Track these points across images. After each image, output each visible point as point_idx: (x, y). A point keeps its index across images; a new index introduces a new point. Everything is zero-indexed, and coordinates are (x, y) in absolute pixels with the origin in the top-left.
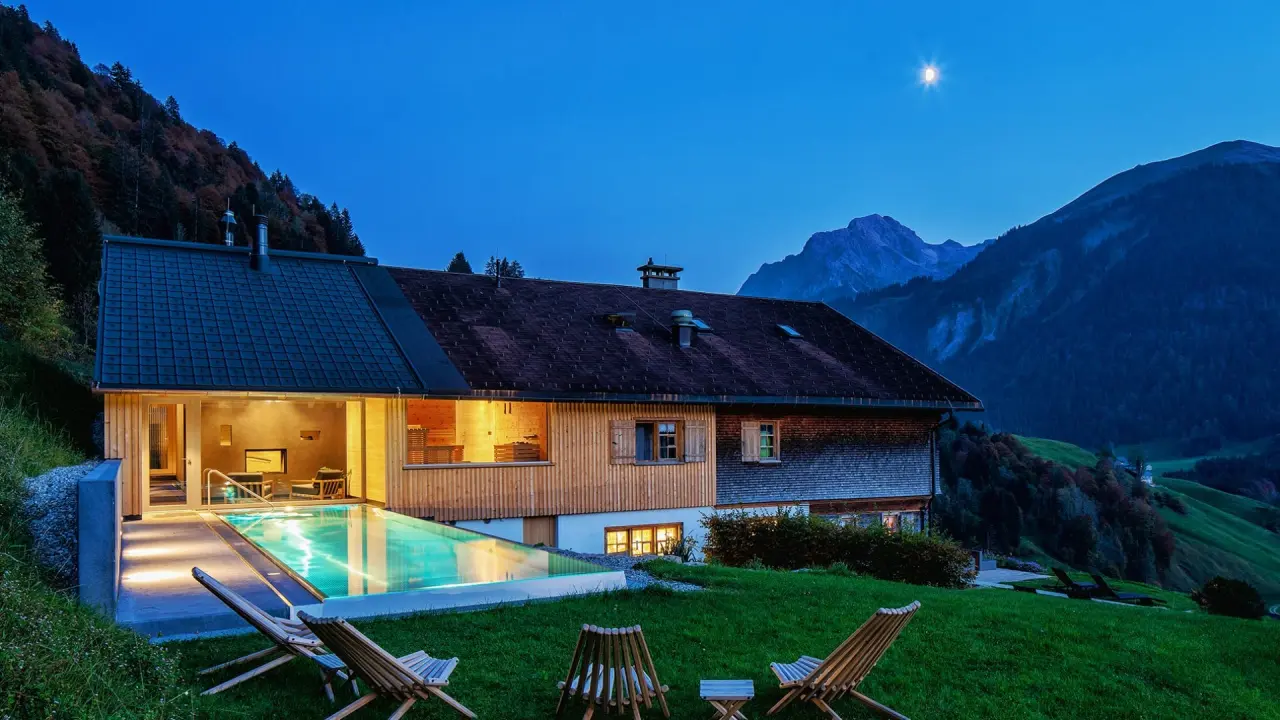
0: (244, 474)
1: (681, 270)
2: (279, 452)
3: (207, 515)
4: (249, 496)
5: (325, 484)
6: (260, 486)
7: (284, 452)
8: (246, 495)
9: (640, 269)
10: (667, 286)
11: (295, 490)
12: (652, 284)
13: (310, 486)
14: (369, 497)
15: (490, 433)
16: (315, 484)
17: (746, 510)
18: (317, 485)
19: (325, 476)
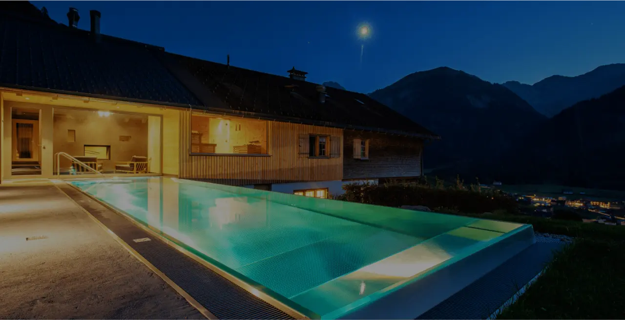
0: (83, 157)
1: (306, 73)
2: (105, 148)
3: (57, 181)
4: (87, 170)
5: (137, 164)
6: (95, 164)
7: (108, 147)
8: (85, 170)
9: (288, 71)
10: (301, 79)
11: (117, 168)
12: (295, 78)
13: (128, 166)
14: (164, 172)
15: (226, 141)
16: (131, 164)
17: (369, 181)
18: (132, 165)
19: (137, 160)
